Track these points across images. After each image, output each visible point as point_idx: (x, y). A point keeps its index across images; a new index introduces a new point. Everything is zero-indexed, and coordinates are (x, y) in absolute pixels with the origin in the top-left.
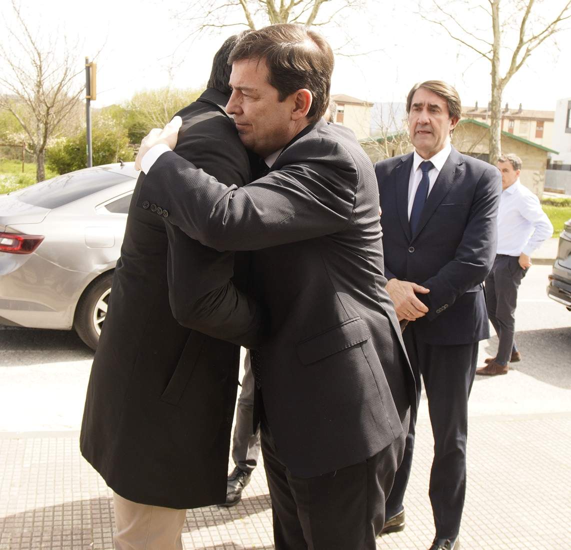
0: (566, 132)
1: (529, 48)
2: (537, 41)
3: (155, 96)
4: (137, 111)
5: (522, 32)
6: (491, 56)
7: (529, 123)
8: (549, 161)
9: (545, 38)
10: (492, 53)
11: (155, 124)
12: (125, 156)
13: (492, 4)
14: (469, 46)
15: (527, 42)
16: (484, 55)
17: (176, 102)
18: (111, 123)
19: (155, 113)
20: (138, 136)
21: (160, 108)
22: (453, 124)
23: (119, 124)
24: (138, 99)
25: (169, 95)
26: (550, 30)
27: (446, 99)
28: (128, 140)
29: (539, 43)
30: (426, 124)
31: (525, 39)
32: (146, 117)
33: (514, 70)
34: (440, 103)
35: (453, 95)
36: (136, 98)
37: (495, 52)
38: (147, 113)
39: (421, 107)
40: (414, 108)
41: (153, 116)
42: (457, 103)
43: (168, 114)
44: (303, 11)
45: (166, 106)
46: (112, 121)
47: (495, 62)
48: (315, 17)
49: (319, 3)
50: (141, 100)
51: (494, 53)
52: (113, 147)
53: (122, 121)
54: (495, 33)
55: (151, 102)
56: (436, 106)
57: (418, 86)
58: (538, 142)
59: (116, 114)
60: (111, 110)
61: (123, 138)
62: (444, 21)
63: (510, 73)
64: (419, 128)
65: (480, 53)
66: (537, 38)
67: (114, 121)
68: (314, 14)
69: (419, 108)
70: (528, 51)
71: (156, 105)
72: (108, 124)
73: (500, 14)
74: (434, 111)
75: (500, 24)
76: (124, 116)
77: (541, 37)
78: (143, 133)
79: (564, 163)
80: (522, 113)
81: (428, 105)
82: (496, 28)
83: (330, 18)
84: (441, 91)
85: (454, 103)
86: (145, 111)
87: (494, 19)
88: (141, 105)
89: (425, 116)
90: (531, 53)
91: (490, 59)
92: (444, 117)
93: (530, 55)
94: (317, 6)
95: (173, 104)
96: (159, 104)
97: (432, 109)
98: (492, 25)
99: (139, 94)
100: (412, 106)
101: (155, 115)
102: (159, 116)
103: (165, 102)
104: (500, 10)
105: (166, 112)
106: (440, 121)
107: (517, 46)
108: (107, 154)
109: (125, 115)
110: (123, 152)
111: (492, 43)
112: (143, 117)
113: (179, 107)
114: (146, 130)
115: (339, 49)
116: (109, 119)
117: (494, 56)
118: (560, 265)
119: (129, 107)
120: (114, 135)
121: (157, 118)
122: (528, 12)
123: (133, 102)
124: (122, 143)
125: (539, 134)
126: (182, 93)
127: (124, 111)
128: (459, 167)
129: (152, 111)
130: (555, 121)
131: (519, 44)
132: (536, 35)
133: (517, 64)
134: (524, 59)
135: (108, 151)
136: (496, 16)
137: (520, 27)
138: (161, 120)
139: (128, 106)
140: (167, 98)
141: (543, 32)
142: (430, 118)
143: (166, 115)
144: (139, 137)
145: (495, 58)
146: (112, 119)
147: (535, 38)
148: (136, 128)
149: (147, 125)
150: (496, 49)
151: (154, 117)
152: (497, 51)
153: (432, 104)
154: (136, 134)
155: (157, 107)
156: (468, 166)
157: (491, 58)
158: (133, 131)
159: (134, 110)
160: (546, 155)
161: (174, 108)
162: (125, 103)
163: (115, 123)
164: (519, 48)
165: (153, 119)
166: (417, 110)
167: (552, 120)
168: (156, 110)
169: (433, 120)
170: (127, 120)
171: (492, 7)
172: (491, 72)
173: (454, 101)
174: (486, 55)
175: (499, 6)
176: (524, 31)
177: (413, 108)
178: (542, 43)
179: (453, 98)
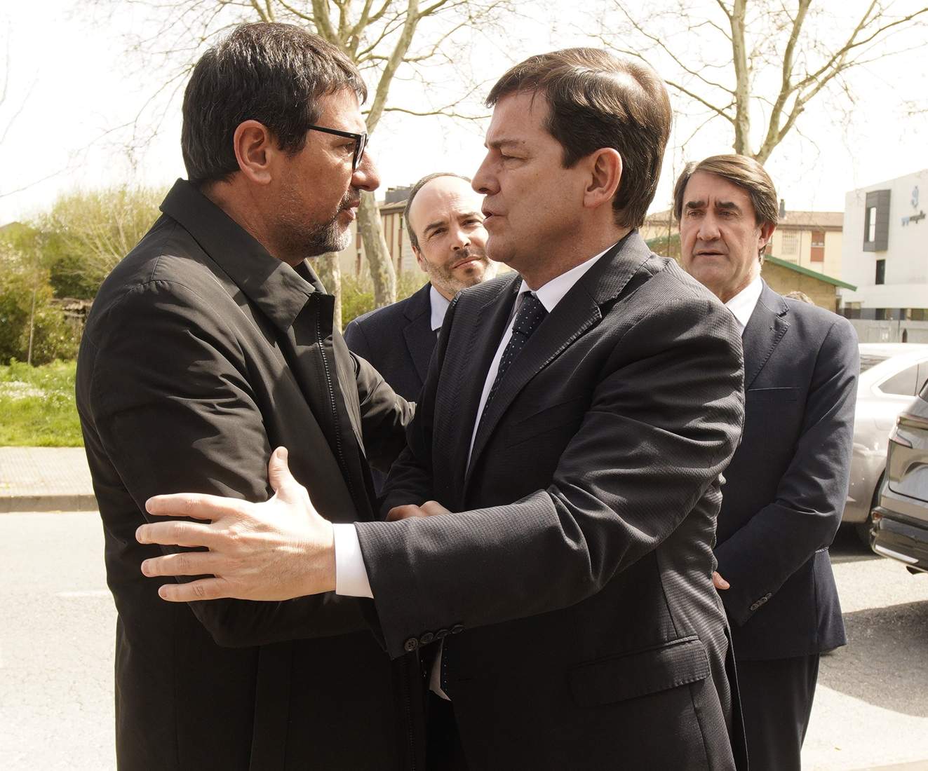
0: (865, 250)
1: (801, 97)
2: (814, 85)
3: (98, 203)
4: (64, 234)
5: (787, 70)
6: (732, 113)
7: (798, 235)
8: (838, 302)
9: (827, 79)
10: (734, 108)
11: (102, 257)
12: (47, 322)
13: (731, 18)
14: (692, 95)
15: (796, 88)
16: (720, 112)
17: (140, 215)
18: (14, 258)
19: (99, 236)
20: (69, 281)
21: (108, 227)
22: (763, 236)
23: (30, 261)
24: (66, 210)
25: (127, 200)
26: (836, 64)
27: (750, 190)
28: (51, 290)
29: (818, 89)
30: (714, 240)
31: (793, 82)
32: (82, 244)
33: (776, 140)
34: (738, 199)
35: (761, 181)
36: (61, 207)
37: (741, 106)
38: (84, 238)
39: (702, 208)
40: (689, 210)
41: (97, 241)
42: (770, 196)
43: (127, 238)
44: (383, 35)
45: (121, 223)
46: (16, 254)
47: (741, 124)
48: (407, 45)
49: (414, 19)
50: (72, 211)
51: (739, 107)
52: (21, 306)
53: (35, 253)
54: (738, 71)
55: (91, 216)
56: (731, 205)
57: (693, 168)
58: (816, 268)
59: (23, 240)
60: (11, 233)
61: (42, 287)
62: (647, 50)
63: (769, 144)
64: (700, 248)
65: (713, 108)
66: (814, 80)
67: (20, 253)
68: (406, 40)
69: (698, 209)
70: (799, 103)
71: (101, 222)
72: (8, 260)
73: (746, 36)
74: (727, 214)
75: (748, 54)
76: (39, 243)
77: (821, 78)
78: (79, 276)
79: (864, 306)
80: (786, 218)
81: (715, 204)
82: (741, 61)
83: (434, 47)
84: (737, 175)
85: (764, 197)
86: (80, 232)
87: (735, 47)
88: (72, 222)
89: (710, 226)
90: (804, 106)
91: (730, 119)
92: (747, 225)
93: (803, 110)
94: (411, 24)
95: (135, 219)
96: (108, 219)
97: (724, 211)
98: (732, 56)
99: (67, 200)
100: (684, 207)
101: (100, 240)
102: (107, 242)
103: (119, 213)
104: (746, 29)
105: (122, 234)
106: (739, 234)
107: (779, 94)
108: (11, 318)
109: (41, 242)
110: (42, 315)
111: (734, 89)
112: (77, 245)
113: (148, 222)
114: (85, 270)
115: (453, 105)
116: (9, 249)
117: (739, 113)
118: (893, 491)
119: (49, 226)
120: (22, 280)
121: (104, 245)
122: (795, 34)
123: (57, 215)
124: (40, 296)
125: (817, 255)
126: (152, 197)
127: (37, 233)
128: (780, 320)
129: (95, 233)
130: (844, 229)
131: (782, 91)
132: (812, 73)
133: (781, 127)
134: (791, 118)
135: (13, 313)
136: (738, 39)
137: (783, 59)
138: (112, 250)
139: (45, 225)
140: (122, 207)
141: (824, 69)
142: (721, 227)
143: (123, 240)
144: (71, 285)
145: (741, 118)
146: (14, 251)
147: (810, 79)
148: (63, 267)
149: (86, 260)
150: (742, 101)
151: (99, 245)
152: (743, 105)
153: (724, 201)
154: (63, 278)
155: (104, 224)
156: (799, 319)
157: (734, 117)
158: (59, 273)
159: (58, 231)
160: (835, 292)
161: (138, 225)
162: (40, 217)
163: (22, 258)
164: (782, 99)
165: (97, 248)
166: (694, 214)
167: (838, 229)
168: (102, 231)
169: (728, 232)
170: (45, 252)
171: (732, 23)
172: (734, 142)
173: (764, 193)
174: (724, 112)
175: (746, 22)
176: (790, 66)
177: (686, 211)
178: (822, 89)
179: (761, 188)
